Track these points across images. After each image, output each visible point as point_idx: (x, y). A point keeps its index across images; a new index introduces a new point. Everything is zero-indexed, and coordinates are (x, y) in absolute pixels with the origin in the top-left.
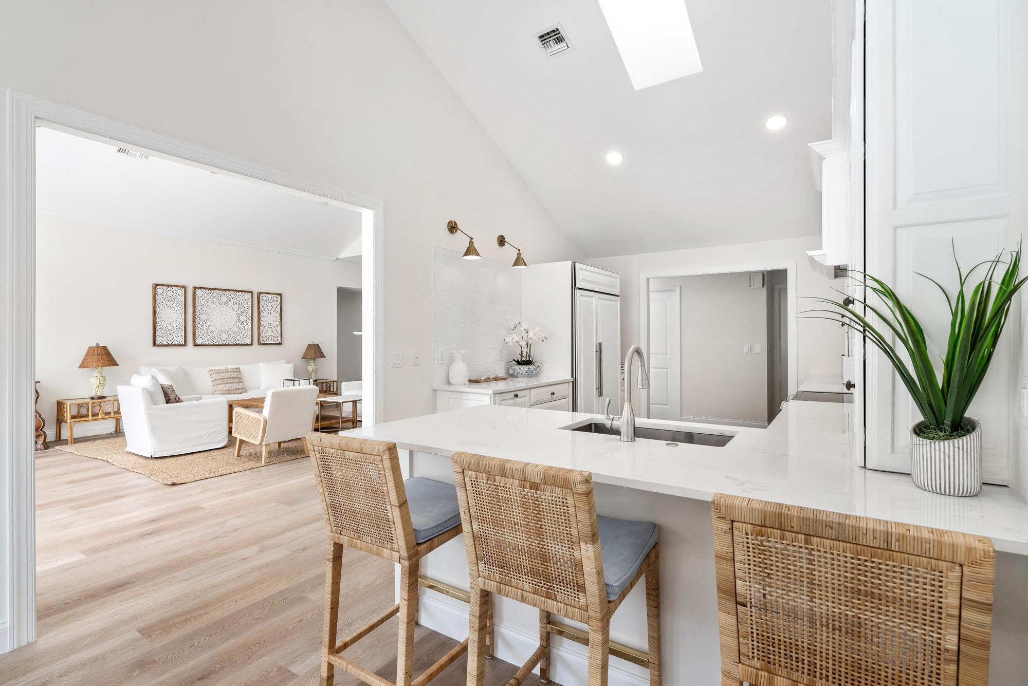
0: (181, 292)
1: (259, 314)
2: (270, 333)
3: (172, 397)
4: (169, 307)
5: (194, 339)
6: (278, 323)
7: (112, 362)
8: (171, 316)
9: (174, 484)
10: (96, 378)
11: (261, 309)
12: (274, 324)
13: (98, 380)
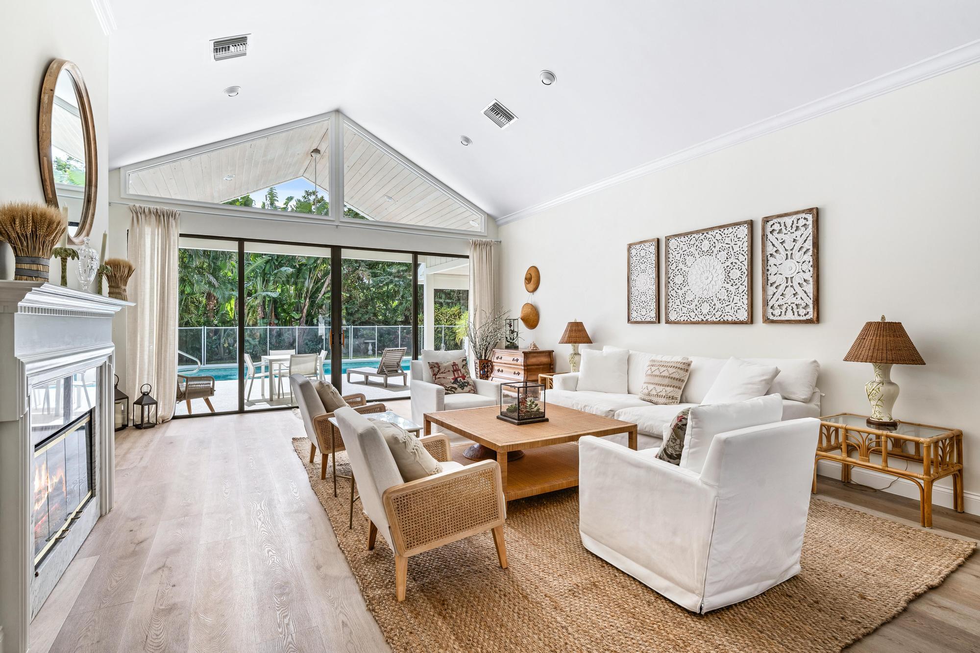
2: (789, 298)
4: (643, 271)
5: (667, 314)
6: (809, 275)
12: (799, 279)
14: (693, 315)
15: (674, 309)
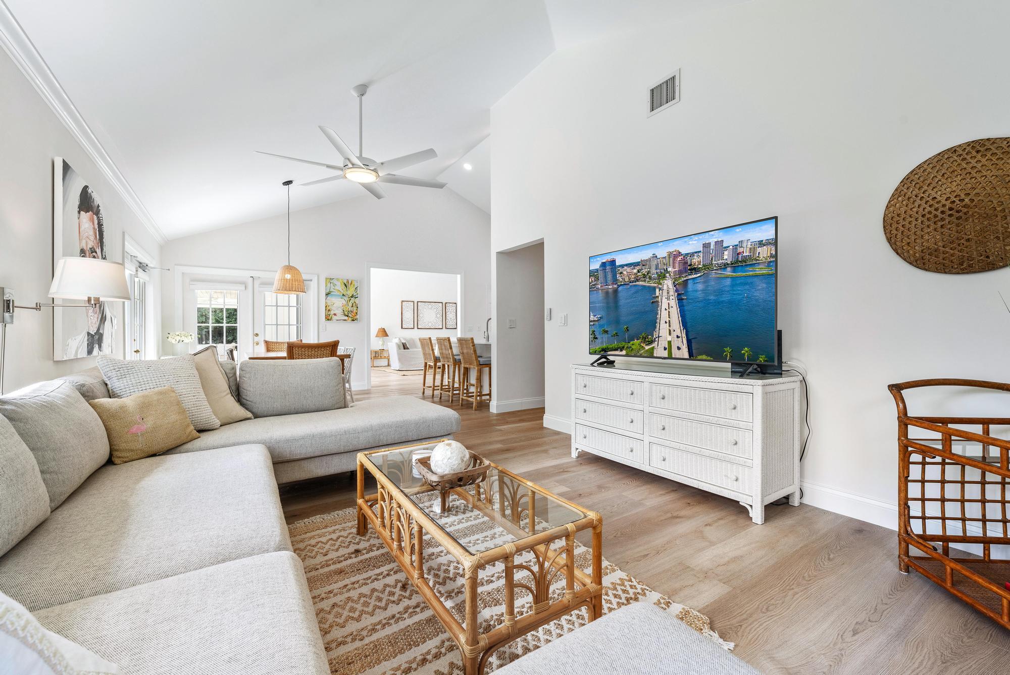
0: (412, 304)
1: (446, 313)
2: (451, 323)
3: (406, 347)
4: (407, 311)
5: (417, 326)
6: (455, 318)
7: (387, 335)
8: (408, 315)
9: (404, 375)
11: (447, 311)
12: (453, 318)
13: (384, 342)
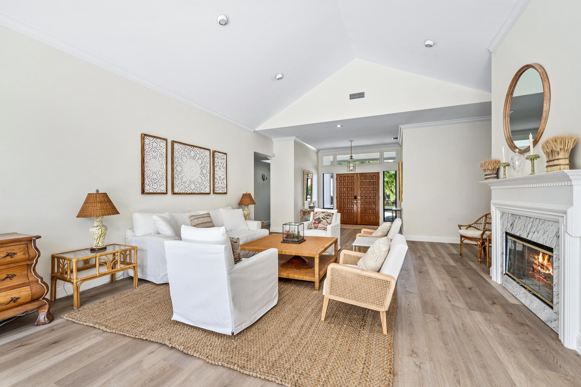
0: (163, 143)
1: (214, 168)
2: (220, 184)
4: (154, 157)
5: (173, 188)
6: (225, 176)
7: (113, 210)
8: (156, 166)
10: (98, 228)
11: (215, 164)
12: (222, 177)
13: (100, 230)
14: (186, 189)
15: (177, 186)
